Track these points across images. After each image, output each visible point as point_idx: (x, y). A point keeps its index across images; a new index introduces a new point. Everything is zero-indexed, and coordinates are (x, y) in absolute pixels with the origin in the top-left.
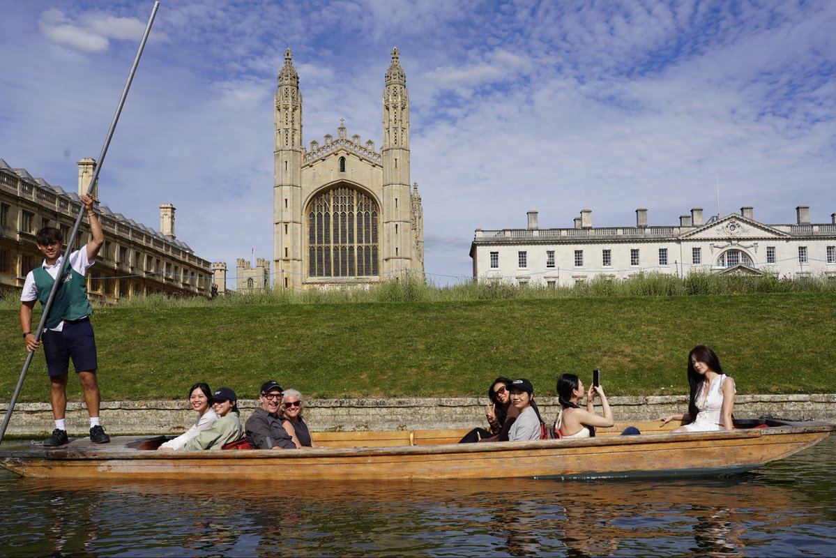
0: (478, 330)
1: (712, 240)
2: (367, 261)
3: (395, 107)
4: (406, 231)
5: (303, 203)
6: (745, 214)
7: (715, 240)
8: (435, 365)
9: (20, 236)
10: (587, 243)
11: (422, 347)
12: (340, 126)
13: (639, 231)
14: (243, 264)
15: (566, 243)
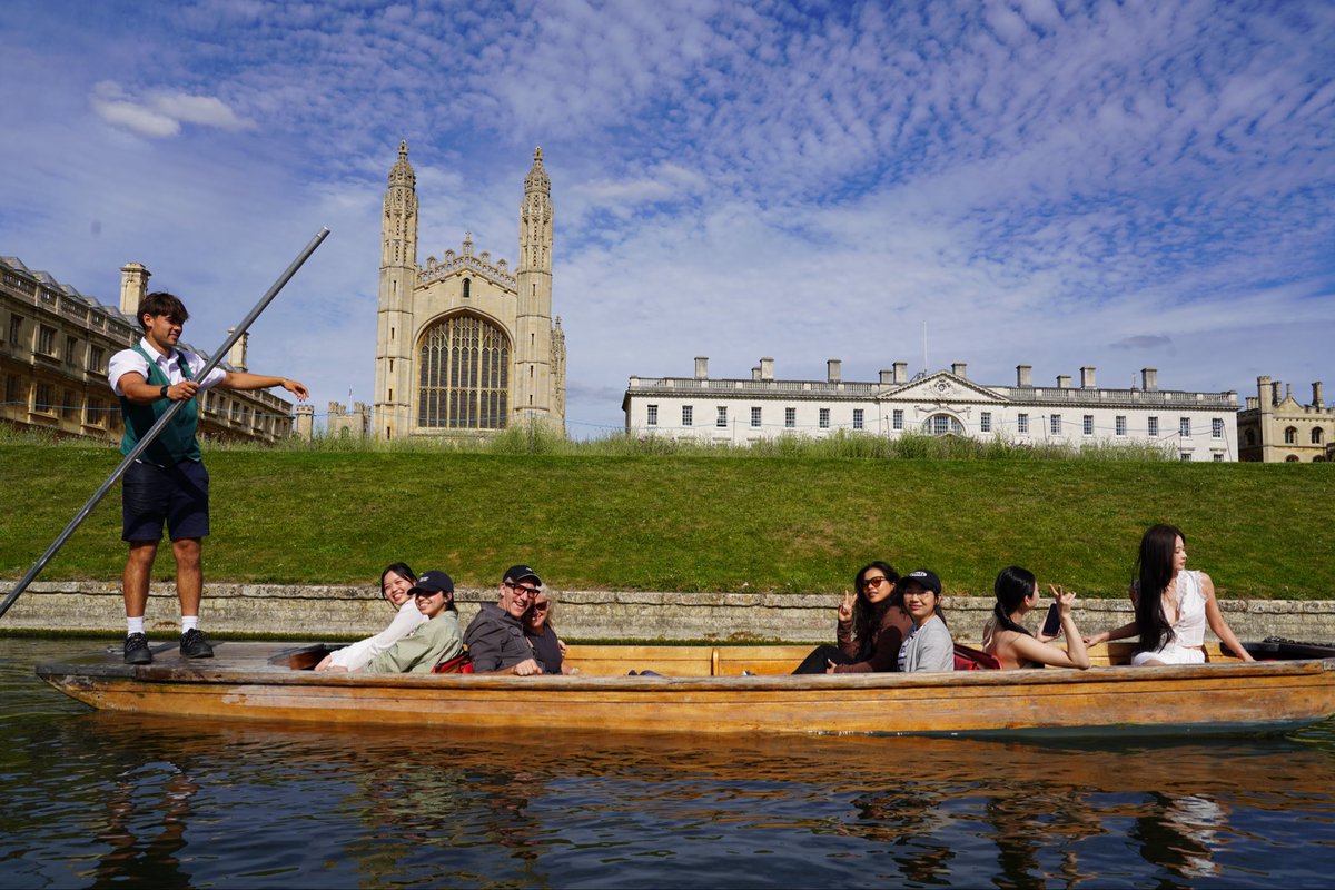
0: (623, 496)
1: (917, 401)
2: (493, 410)
3: (536, 221)
4: (543, 374)
5: (414, 333)
6: (957, 372)
7: (921, 401)
8: (558, 543)
9: (36, 358)
10: (767, 398)
11: (542, 516)
12: (465, 240)
13: (830, 386)
14: (337, 409)
15: (741, 398)
